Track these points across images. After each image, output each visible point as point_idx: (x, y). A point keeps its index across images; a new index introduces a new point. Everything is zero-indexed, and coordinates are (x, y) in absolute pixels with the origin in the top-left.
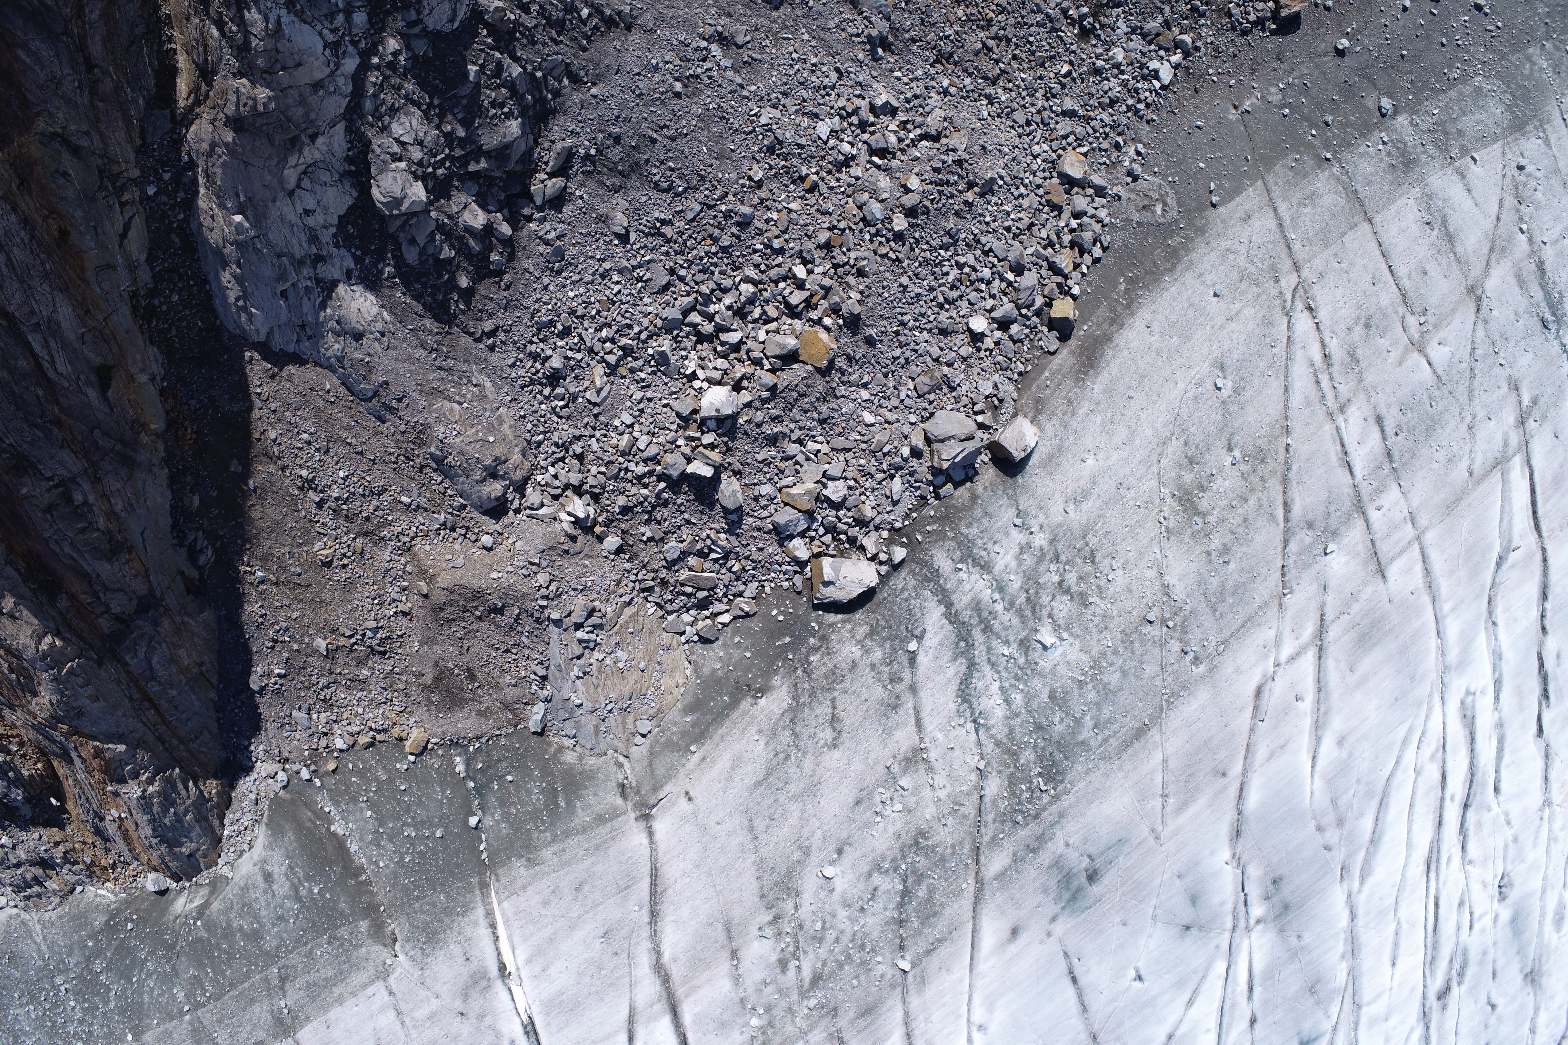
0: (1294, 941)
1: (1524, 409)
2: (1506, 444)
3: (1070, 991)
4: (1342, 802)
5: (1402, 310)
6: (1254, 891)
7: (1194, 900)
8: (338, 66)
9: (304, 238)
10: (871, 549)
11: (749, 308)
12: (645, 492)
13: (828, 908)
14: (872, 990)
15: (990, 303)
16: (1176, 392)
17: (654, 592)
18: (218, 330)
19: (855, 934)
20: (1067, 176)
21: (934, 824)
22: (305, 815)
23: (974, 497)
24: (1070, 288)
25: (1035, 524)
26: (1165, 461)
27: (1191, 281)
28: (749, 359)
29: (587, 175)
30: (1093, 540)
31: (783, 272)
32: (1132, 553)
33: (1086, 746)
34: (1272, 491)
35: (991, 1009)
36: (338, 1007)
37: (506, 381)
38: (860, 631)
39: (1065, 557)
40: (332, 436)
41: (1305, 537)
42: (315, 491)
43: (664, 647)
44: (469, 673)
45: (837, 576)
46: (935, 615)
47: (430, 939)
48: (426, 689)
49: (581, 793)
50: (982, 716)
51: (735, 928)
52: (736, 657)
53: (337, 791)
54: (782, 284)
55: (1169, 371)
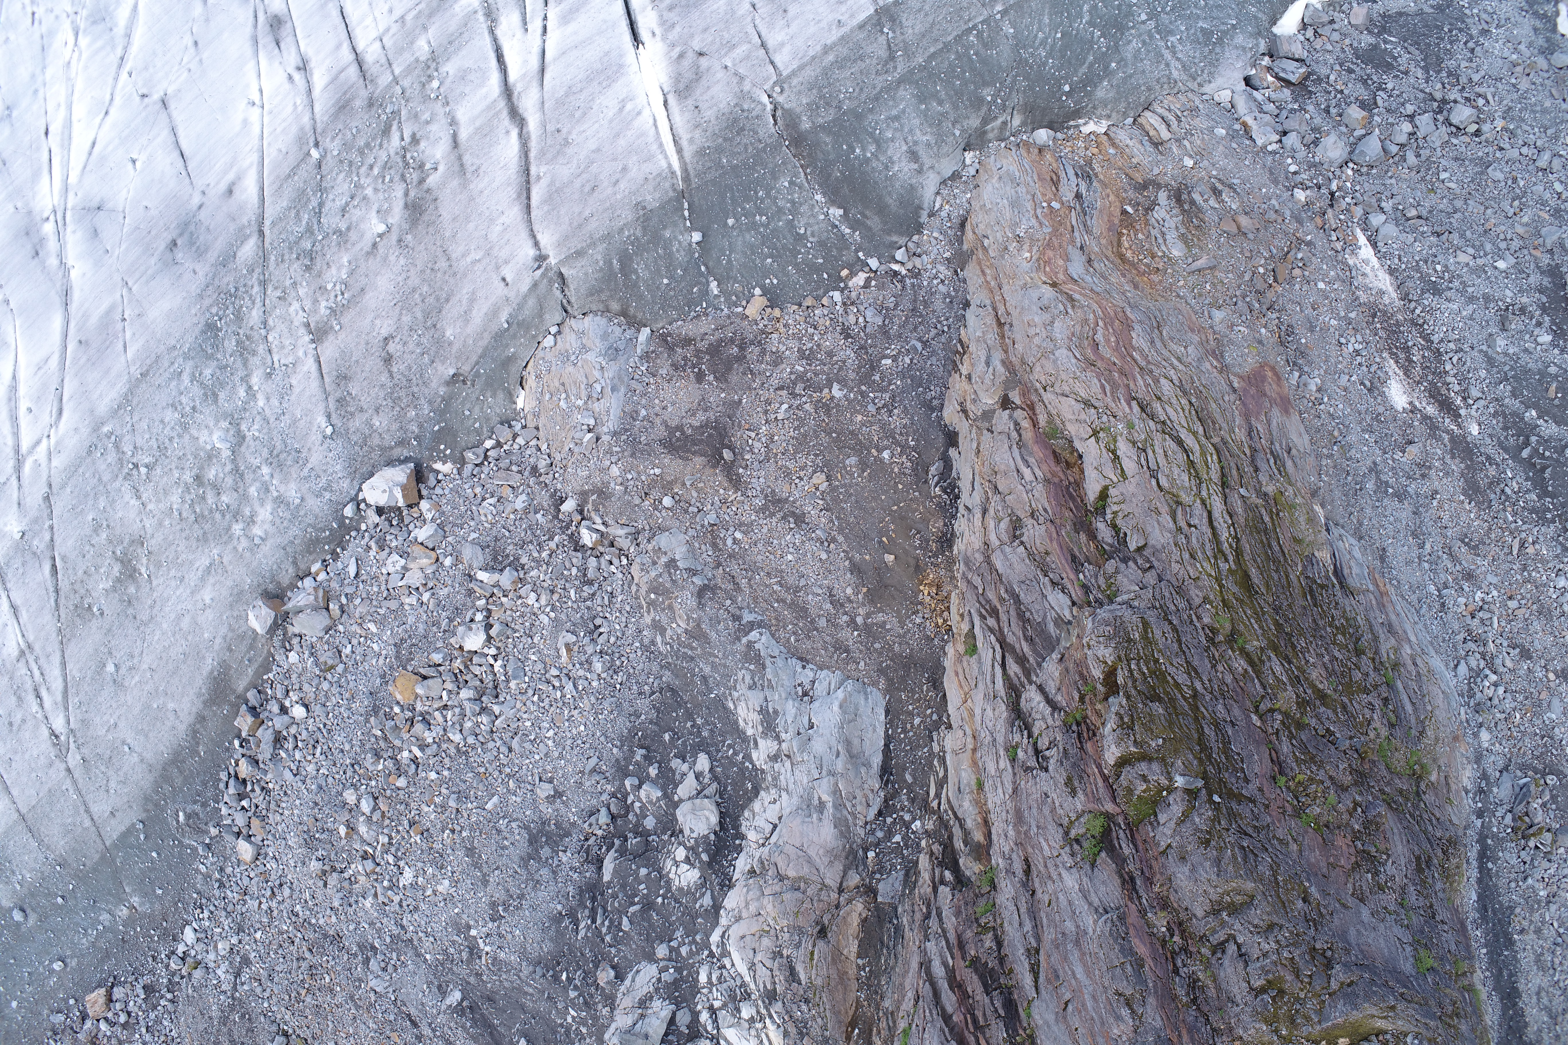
0: (19, 205)
3: (184, 146)
6: (53, 245)
7: (96, 233)
8: (724, 935)
9: (782, 777)
10: (371, 514)
11: (455, 719)
12: (536, 555)
13: (381, 196)
14: (340, 126)
15: (293, 730)
16: (148, 660)
17: (542, 464)
18: (890, 690)
19: (358, 175)
20: (251, 843)
21: (299, 279)
22: (874, 222)
23: (295, 563)
24: (241, 746)
25: (244, 543)
26: (149, 602)
27: (149, 756)
28: (455, 675)
29: (568, 834)
30: (197, 531)
31: (429, 751)
32: (167, 522)
33: (186, 357)
34: (66, 582)
35: (245, 122)
36: (829, 42)
37: (645, 648)
38: (376, 441)
39: (218, 516)
40: (795, 592)
41: (39, 543)
42: (818, 539)
43: (537, 415)
44: (700, 377)
45: (391, 491)
46: (315, 459)
47: (735, 120)
48: (741, 358)
49: (600, 275)
50: (269, 375)
51: (457, 168)
52: (477, 410)
53: (840, 250)
54: (430, 740)
55: (156, 677)
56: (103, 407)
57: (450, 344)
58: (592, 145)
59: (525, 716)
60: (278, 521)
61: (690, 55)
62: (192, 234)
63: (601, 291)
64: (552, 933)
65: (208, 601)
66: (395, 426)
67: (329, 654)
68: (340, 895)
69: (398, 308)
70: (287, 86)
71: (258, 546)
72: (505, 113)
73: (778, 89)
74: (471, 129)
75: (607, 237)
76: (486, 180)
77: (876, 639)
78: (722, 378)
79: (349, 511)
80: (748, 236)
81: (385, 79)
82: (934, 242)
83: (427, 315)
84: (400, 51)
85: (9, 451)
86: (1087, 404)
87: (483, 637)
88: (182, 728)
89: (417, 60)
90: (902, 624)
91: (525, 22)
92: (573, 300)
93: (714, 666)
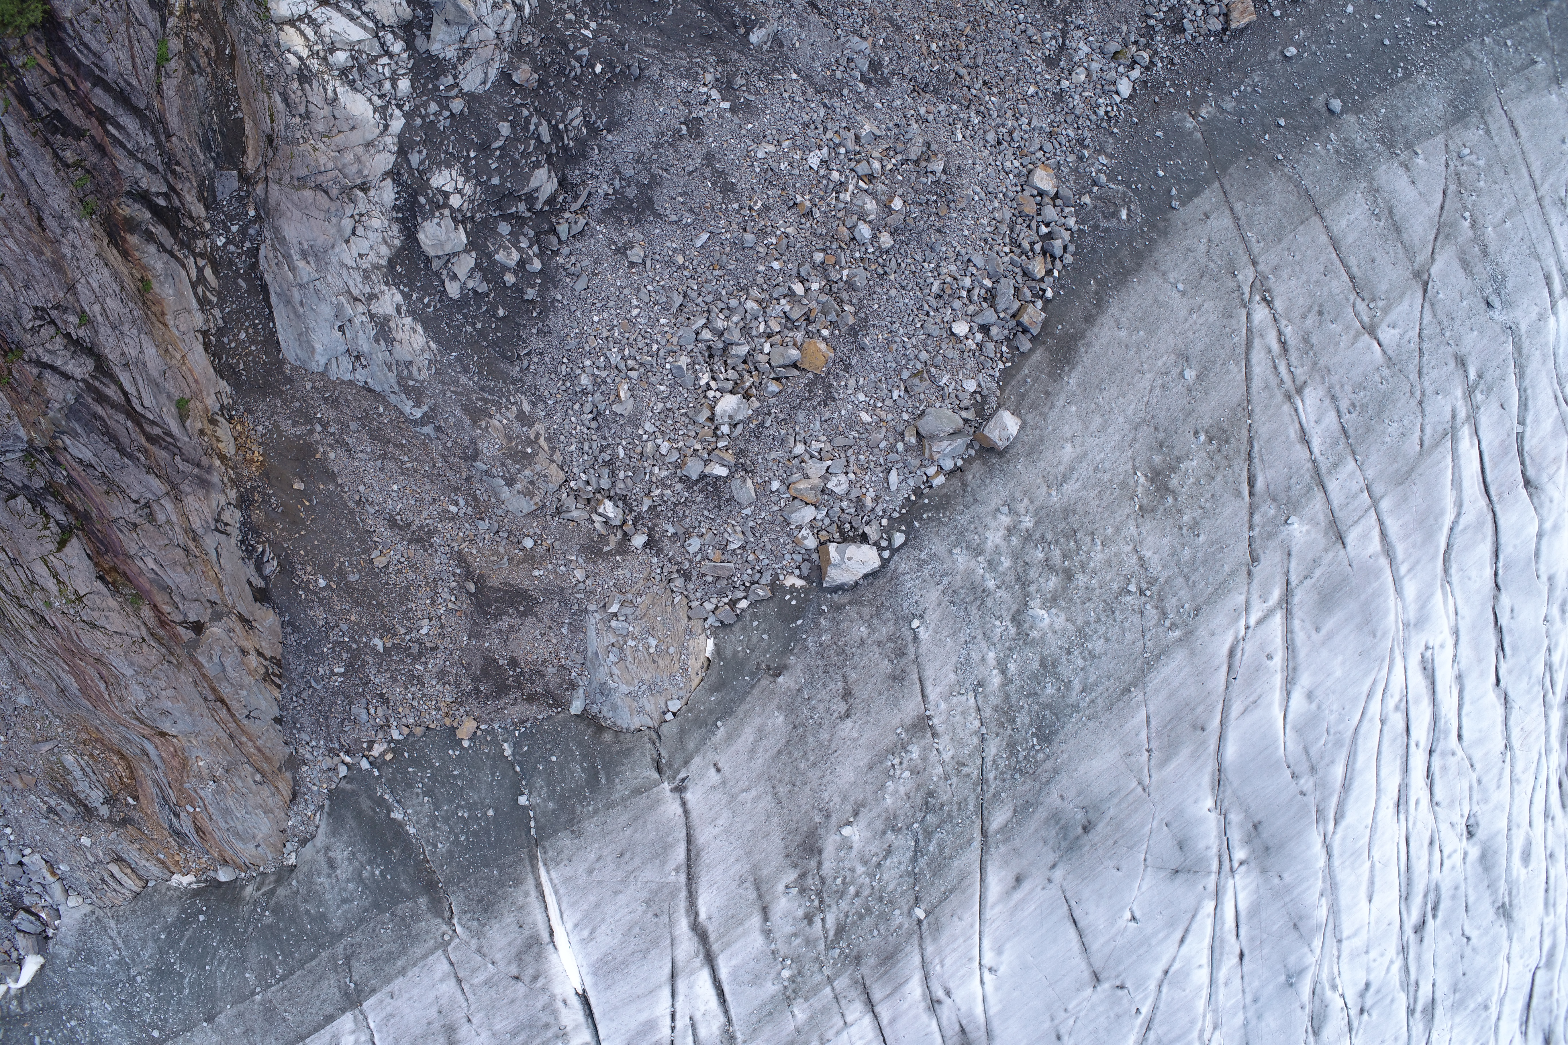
0: (1276, 881)
1: (1471, 382)
2: (1454, 417)
3: (1072, 933)
4: (1313, 751)
5: (1352, 297)
6: (1236, 836)
7: (1181, 845)
8: (386, 127)
9: (359, 279)
10: (873, 535)
11: (754, 324)
12: (668, 492)
13: (848, 864)
14: (891, 939)
15: (971, 308)
16: (1145, 382)
17: (679, 582)
18: (281, 363)
19: (873, 888)
20: (1037, 188)
21: (941, 784)
22: (365, 803)
23: (965, 485)
24: (1044, 291)
25: (1021, 507)
26: (1137, 445)
27: (1156, 279)
28: (756, 369)
29: (606, 212)
30: (1074, 520)
31: (783, 290)
32: (1110, 531)
33: (1075, 708)
34: (1237, 468)
35: (999, 952)
36: (401, 979)
37: (540, 398)
38: (866, 611)
39: (1049, 537)
40: (386, 454)
41: (1269, 510)
42: (371, 504)
43: (689, 632)
44: (513, 663)
45: (843, 559)
46: (934, 594)
47: (485, 911)
48: (475, 679)
49: (619, 769)
50: (980, 684)
51: (764, 886)
52: (755, 639)
53: (394, 779)
54: (783, 301)
55: (1137, 364)
56: (1179, 657)
57: (779, 708)
58: (622, 899)
59: (666, 329)
60: (980, 529)
61: (527, 978)
62: (1065, 839)
63: (618, 753)
64: (619, 111)
65: (1068, 447)
66: (845, 625)
67: (916, 389)
68: (907, 136)
69: (833, 746)
70: (951, 985)
71: (1005, 504)
72: (712, 937)
73: (446, 938)
74: (747, 924)
75: (609, 806)
76: (732, 872)
77: (299, 410)
78: (490, 662)
79: (899, 539)
80: (476, 797)
81: (842, 983)
82: (316, 781)
83: (803, 738)
84: (825, 1010)
85: (1298, 612)
86: (93, 625)
87: (718, 409)
88: (1113, 310)
89: (806, 999)
90: (276, 424)
91: (693, 1026)
92: (649, 745)
93: (457, 383)
